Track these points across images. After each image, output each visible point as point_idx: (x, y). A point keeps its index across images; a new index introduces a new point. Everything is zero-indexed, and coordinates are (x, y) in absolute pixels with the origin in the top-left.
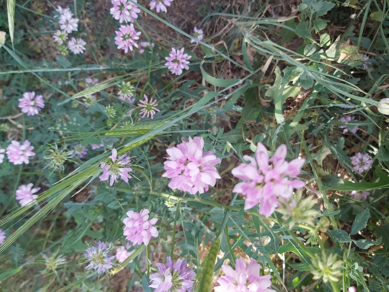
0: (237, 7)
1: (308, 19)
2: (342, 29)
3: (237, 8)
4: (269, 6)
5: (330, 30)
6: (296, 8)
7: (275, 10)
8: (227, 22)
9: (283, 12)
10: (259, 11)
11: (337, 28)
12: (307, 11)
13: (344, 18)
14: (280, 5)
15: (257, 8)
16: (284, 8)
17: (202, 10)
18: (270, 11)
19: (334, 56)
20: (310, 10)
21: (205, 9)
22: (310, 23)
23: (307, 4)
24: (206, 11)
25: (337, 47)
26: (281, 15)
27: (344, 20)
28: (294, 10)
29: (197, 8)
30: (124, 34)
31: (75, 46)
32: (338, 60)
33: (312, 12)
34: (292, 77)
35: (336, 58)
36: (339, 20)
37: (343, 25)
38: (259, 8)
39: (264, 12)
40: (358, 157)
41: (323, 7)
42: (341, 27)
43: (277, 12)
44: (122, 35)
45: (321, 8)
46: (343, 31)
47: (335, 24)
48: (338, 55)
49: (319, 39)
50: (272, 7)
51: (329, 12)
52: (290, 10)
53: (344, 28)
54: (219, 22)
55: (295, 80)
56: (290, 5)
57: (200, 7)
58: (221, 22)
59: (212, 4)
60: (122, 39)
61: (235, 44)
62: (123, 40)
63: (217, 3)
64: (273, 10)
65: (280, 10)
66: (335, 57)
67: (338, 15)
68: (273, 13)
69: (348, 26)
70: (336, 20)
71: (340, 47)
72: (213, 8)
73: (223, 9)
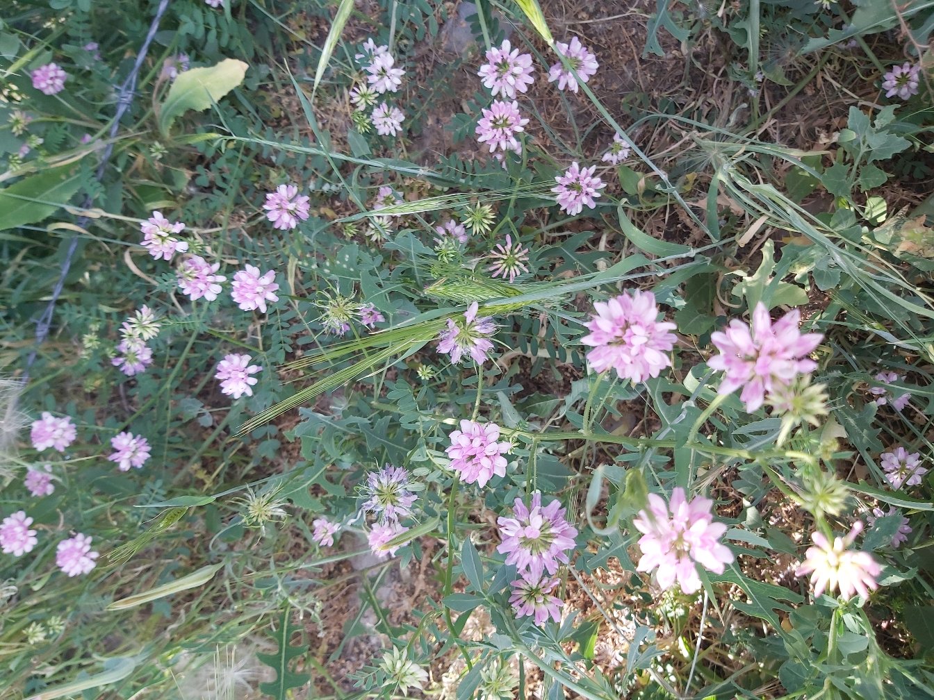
0: (706, 110)
1: (852, 162)
2: (916, 198)
3: (705, 114)
4: (773, 121)
5: (890, 195)
6: (829, 137)
7: (782, 132)
8: (681, 137)
9: (799, 141)
10: (751, 127)
11: (903, 194)
12: (854, 145)
13: (923, 177)
14: (797, 123)
15: (746, 121)
16: (802, 132)
17: (632, 102)
18: (771, 131)
19: (887, 243)
20: (859, 145)
21: (638, 101)
22: (854, 169)
23: (857, 133)
24: (641, 105)
25: (897, 226)
26: (792, 144)
27: (922, 180)
28: (823, 139)
29: (622, 97)
30: (497, 117)
31: (386, 119)
32: (894, 250)
33: (864, 149)
34: (797, 266)
35: (893, 247)
36: (912, 179)
37: (920, 190)
38: (750, 122)
39: (760, 132)
40: (897, 456)
41: (887, 144)
42: (913, 194)
43: (786, 136)
44: (492, 119)
45: (882, 146)
46: (916, 202)
47: (901, 185)
48: (896, 239)
49: (865, 204)
50: (778, 125)
51: (896, 157)
52: (815, 138)
53: (919, 196)
54: (661, 134)
55: (800, 272)
56: (817, 129)
57: (630, 95)
58: (666, 133)
59: (656, 94)
60: (491, 124)
61: (686, 183)
62: (493, 128)
63: (665, 94)
64: (778, 132)
65: (793, 134)
66: (890, 244)
67: (913, 167)
68: (777, 137)
69: (928, 195)
70: (906, 178)
71: (903, 226)
72: (654, 102)
73: (676, 108)
